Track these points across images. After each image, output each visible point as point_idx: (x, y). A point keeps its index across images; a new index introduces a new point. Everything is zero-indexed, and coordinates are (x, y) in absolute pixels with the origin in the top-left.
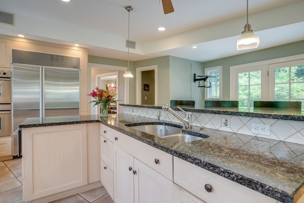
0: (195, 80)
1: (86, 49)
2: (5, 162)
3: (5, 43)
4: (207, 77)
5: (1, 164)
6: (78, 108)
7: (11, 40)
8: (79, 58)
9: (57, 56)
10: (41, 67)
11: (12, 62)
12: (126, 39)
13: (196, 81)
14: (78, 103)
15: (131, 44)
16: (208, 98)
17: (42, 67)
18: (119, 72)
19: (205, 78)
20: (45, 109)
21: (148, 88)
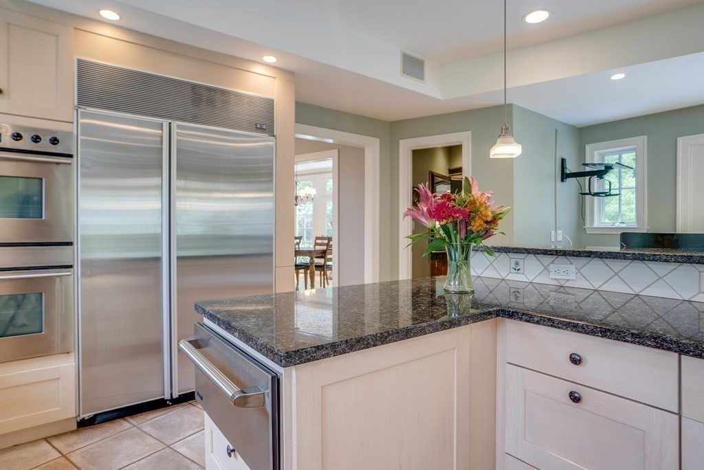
0: (565, 176)
1: (289, 74)
2: (57, 443)
3: (57, 36)
4: (608, 168)
5: (47, 453)
6: (271, 254)
7: (76, 28)
8: (272, 101)
9: (210, 89)
10: (165, 123)
11: (76, 103)
12: (402, 51)
13: (566, 178)
14: (269, 238)
15: (413, 66)
16: (595, 226)
17: (170, 123)
18: (339, 151)
19: (603, 168)
20: (179, 258)
21: (418, 198)
